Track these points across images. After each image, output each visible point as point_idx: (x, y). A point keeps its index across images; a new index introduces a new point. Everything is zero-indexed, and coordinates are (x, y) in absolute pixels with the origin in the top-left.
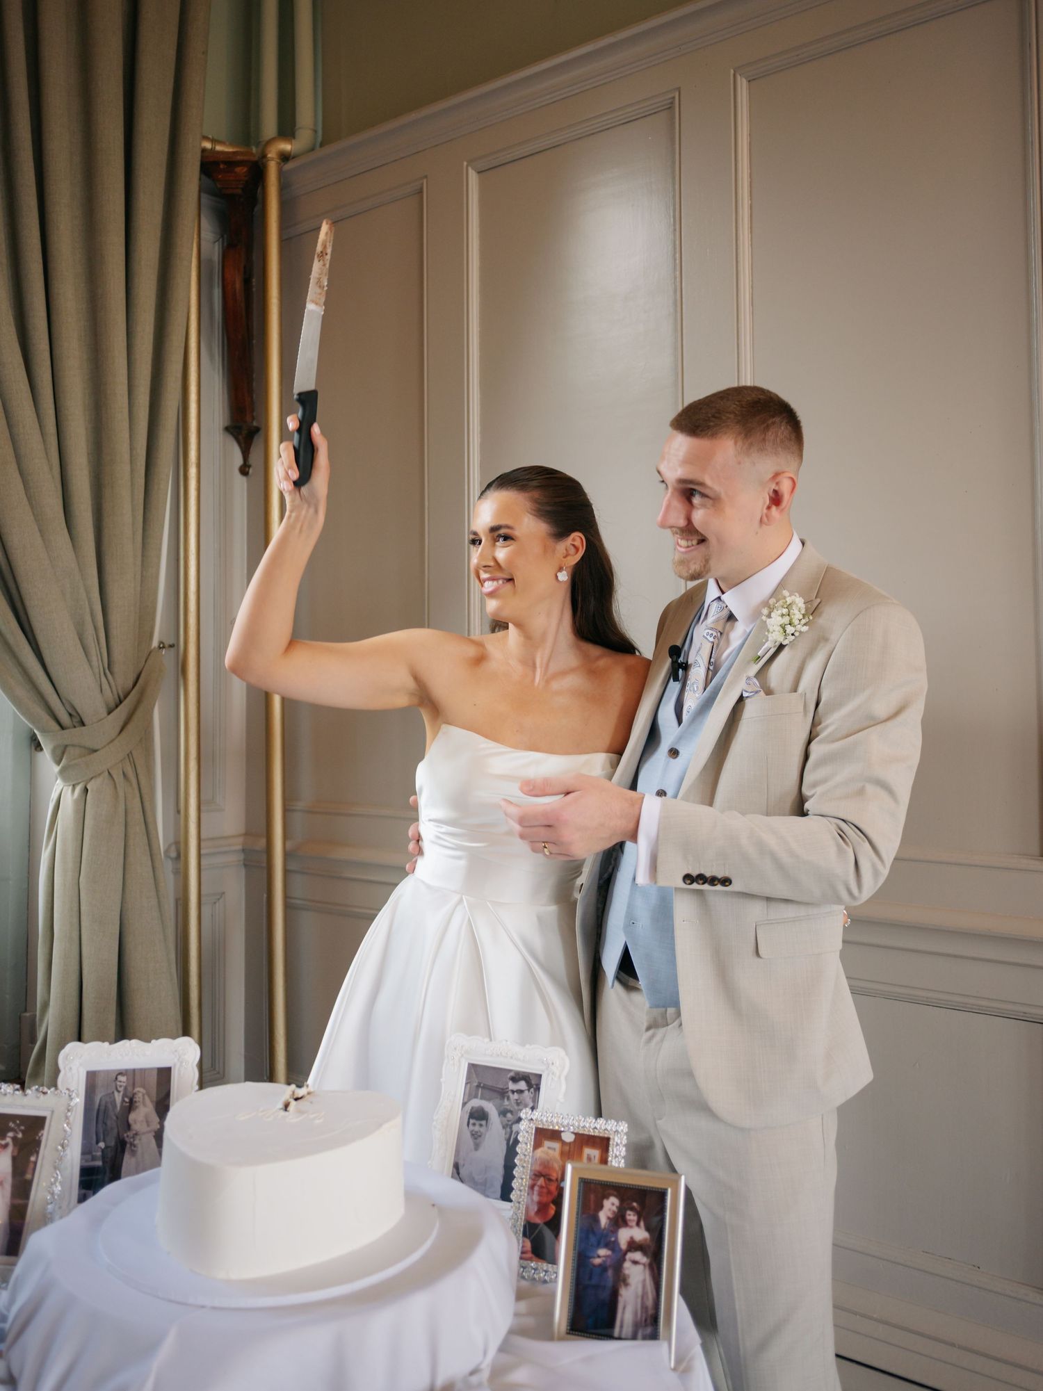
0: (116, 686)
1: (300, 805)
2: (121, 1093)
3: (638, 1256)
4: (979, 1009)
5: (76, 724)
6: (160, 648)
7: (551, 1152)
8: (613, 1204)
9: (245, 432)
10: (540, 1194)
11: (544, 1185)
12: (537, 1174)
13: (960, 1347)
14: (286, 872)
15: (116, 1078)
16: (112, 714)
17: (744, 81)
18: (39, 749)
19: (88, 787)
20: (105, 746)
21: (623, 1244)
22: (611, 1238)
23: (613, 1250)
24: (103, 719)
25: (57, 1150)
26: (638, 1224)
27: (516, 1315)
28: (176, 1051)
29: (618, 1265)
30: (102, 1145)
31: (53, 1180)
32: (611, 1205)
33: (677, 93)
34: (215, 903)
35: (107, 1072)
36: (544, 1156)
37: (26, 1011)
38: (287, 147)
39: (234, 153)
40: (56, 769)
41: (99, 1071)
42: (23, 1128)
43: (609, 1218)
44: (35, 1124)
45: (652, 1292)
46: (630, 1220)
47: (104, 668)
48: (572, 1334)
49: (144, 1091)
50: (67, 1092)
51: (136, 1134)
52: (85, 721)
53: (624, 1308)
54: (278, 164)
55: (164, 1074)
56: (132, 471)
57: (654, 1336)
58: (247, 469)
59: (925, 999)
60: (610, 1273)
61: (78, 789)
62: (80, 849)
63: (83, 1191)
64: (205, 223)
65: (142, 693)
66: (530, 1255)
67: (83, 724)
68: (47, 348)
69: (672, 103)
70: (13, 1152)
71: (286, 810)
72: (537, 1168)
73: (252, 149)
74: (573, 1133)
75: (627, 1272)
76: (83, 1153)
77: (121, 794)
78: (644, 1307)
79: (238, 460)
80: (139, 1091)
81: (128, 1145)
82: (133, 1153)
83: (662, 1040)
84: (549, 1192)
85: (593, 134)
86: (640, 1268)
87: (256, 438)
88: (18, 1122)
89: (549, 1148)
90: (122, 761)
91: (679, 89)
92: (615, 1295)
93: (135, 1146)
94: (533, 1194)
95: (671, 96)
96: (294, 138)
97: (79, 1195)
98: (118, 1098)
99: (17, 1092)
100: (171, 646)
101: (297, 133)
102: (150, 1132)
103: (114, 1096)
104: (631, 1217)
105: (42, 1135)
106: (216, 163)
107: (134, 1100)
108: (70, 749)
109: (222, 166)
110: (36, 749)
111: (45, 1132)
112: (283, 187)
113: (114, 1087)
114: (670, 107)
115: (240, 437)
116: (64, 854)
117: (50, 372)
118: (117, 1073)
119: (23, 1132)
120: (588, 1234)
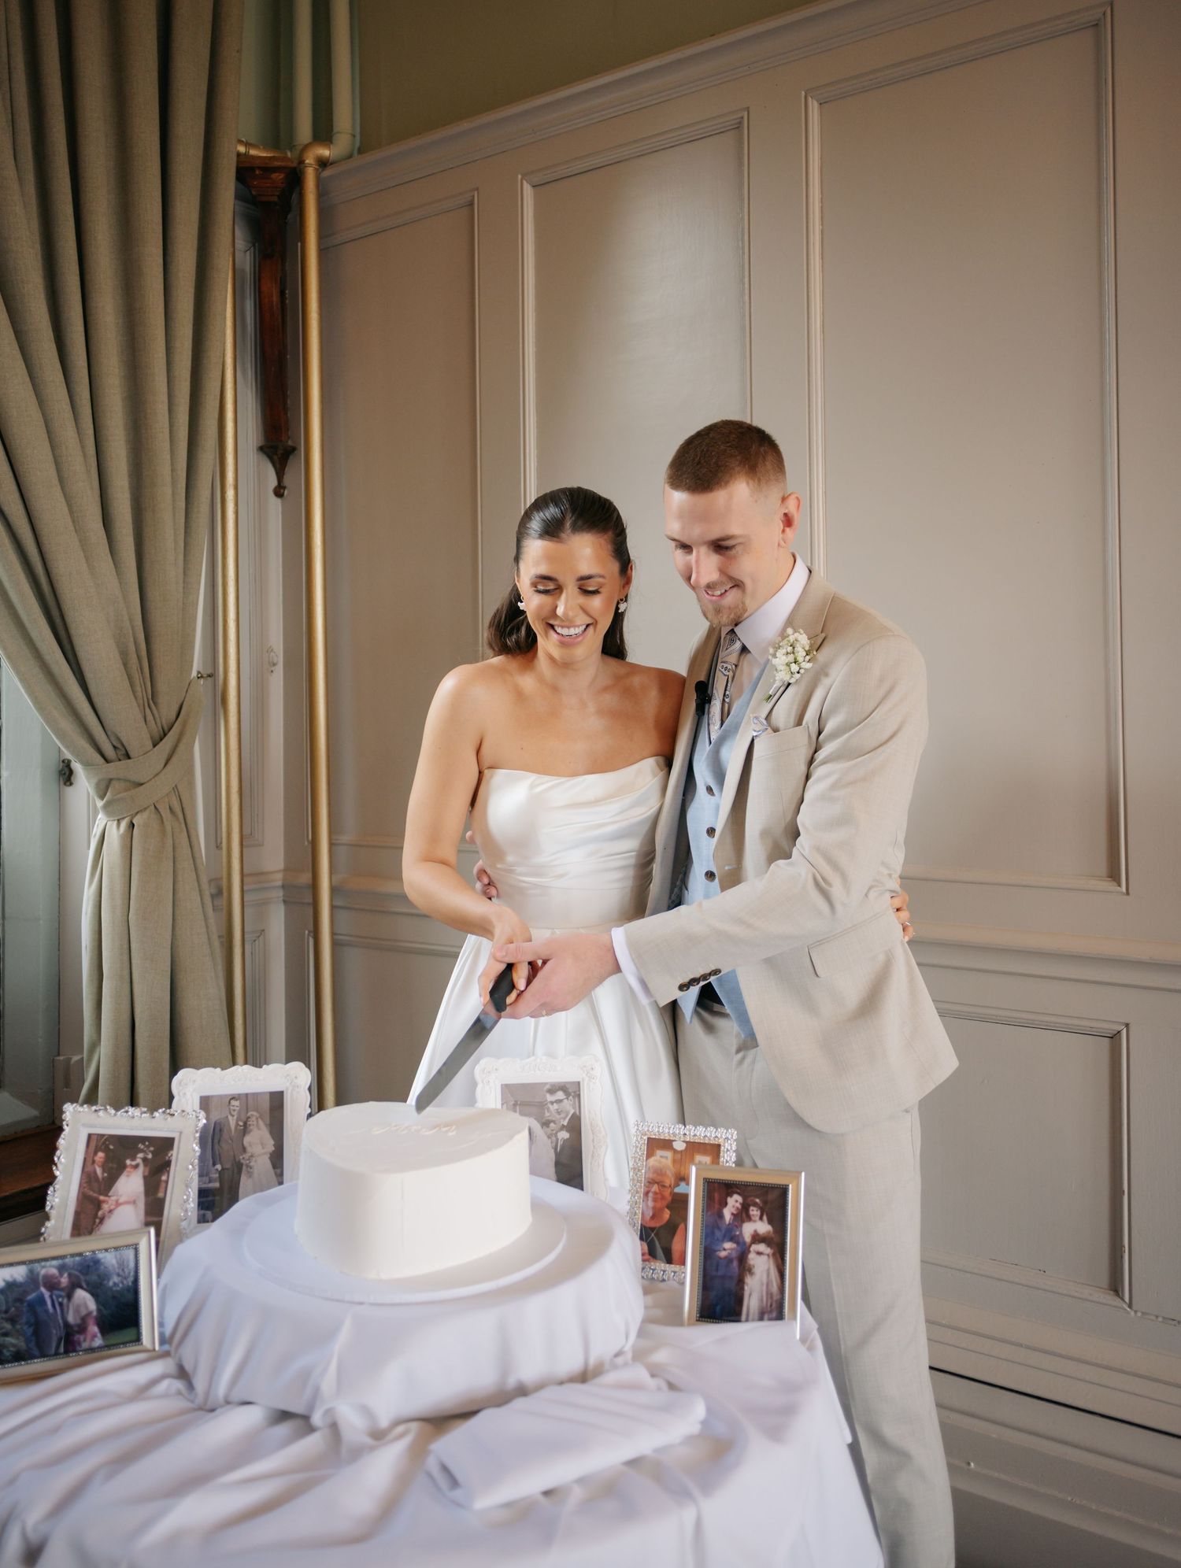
0: (160, 718)
1: (345, 838)
2: (235, 1117)
3: (762, 1247)
4: (1047, 1026)
5: (121, 757)
6: (198, 678)
7: (663, 1160)
8: (737, 1201)
9: (280, 452)
10: (655, 1200)
11: (657, 1191)
12: (650, 1180)
13: (1028, 1347)
14: (333, 908)
15: (229, 1102)
16: (157, 747)
17: (816, 104)
18: (68, 783)
19: (134, 822)
20: (151, 779)
21: (748, 1238)
22: (735, 1232)
23: (737, 1243)
24: (149, 751)
25: (188, 1169)
26: (761, 1218)
27: (646, 1307)
28: (288, 1075)
29: (742, 1257)
30: (219, 1167)
31: (185, 1197)
32: (734, 1202)
33: (746, 113)
34: (255, 941)
35: (221, 1097)
36: (658, 1165)
37: (59, 1055)
38: (325, 152)
39: (270, 158)
40: (100, 804)
41: (212, 1096)
42: (152, 1149)
43: (733, 1214)
44: (167, 1144)
45: (776, 1281)
46: (753, 1215)
47: (148, 699)
48: (702, 1321)
49: (258, 1115)
50: (194, 1113)
51: (252, 1156)
52: (131, 754)
53: (750, 1295)
54: (316, 170)
55: (277, 1100)
56: (174, 494)
57: (780, 1316)
58: (282, 491)
59: (995, 1017)
60: (735, 1264)
61: (124, 824)
62: (127, 885)
63: (202, 1212)
64: (238, 233)
65: (184, 725)
66: (647, 1257)
67: (129, 757)
68: (85, 364)
69: (740, 123)
70: (144, 1172)
71: (331, 845)
72: (651, 1176)
73: (286, 154)
74: (683, 1141)
75: (751, 1262)
76: (201, 1175)
77: (169, 828)
78: (770, 1295)
79: (273, 481)
80: (252, 1115)
81: (244, 1167)
82: (250, 1175)
83: (754, 1062)
84: (663, 1198)
85: (656, 151)
86: (765, 1258)
87: (291, 457)
88: (147, 1143)
89: (661, 1157)
90: (167, 795)
91: (748, 109)
92: (741, 1282)
93: (251, 1168)
94: (648, 1200)
95: (740, 115)
96: (332, 143)
97: (198, 1215)
98: (232, 1122)
99: (144, 1115)
100: (209, 676)
101: (334, 138)
102: (264, 1154)
103: (228, 1120)
104: (754, 1212)
105: (172, 1155)
106: (252, 169)
107: (248, 1123)
108: (114, 783)
109: (257, 172)
110: (65, 784)
111: (174, 1152)
112: (322, 194)
113: (228, 1112)
114: (738, 126)
115: (275, 457)
116: (111, 890)
117: (89, 389)
118: (231, 1097)
119: (152, 1152)
120: (713, 1231)
